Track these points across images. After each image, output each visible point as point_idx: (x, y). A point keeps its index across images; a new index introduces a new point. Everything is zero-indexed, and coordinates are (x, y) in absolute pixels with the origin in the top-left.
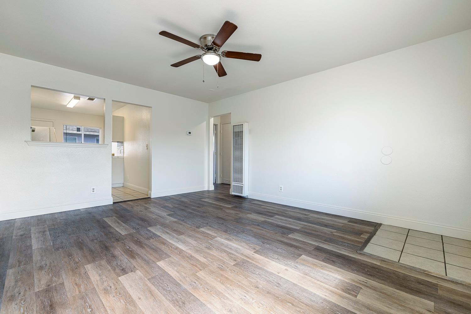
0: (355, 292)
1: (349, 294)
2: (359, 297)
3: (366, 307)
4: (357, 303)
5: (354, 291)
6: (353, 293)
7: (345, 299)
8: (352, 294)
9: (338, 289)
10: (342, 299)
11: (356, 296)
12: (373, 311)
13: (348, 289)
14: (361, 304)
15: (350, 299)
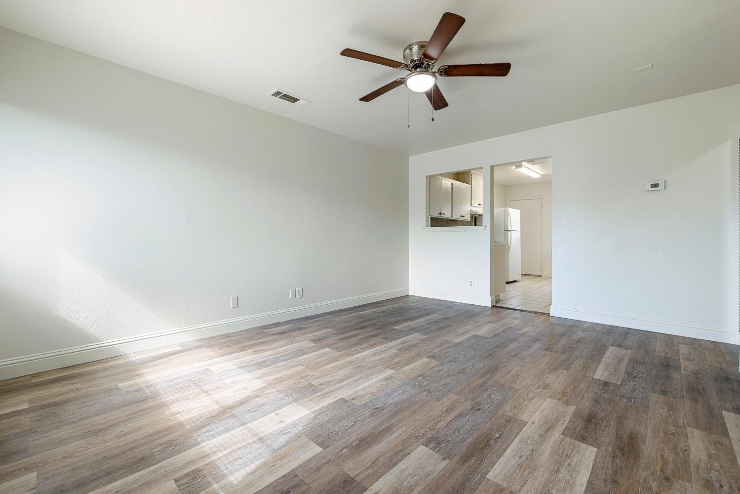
0: (183, 485)
1: (187, 475)
2: (171, 485)
3: (151, 483)
4: (166, 475)
5: (186, 483)
6: (184, 481)
7: (183, 466)
8: (184, 478)
9: (206, 465)
10: (187, 461)
11: (176, 481)
12: (139, 486)
13: (195, 478)
14: (160, 479)
15: (177, 470)
